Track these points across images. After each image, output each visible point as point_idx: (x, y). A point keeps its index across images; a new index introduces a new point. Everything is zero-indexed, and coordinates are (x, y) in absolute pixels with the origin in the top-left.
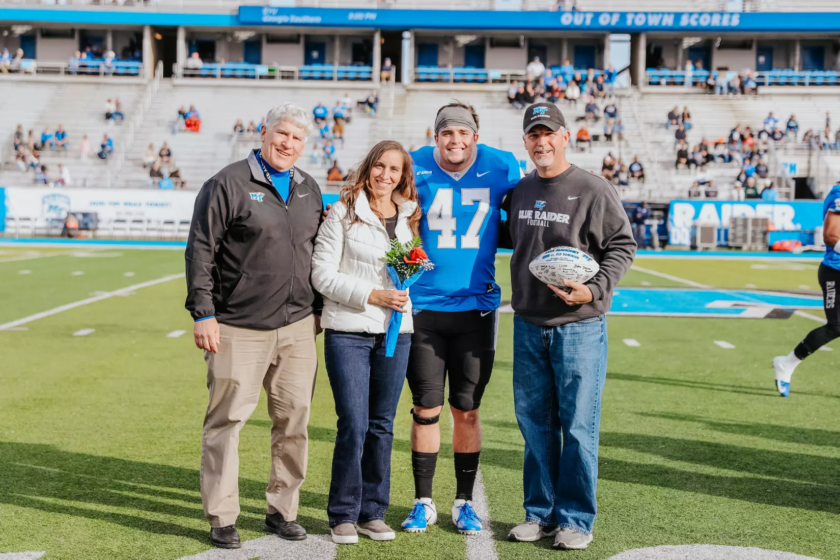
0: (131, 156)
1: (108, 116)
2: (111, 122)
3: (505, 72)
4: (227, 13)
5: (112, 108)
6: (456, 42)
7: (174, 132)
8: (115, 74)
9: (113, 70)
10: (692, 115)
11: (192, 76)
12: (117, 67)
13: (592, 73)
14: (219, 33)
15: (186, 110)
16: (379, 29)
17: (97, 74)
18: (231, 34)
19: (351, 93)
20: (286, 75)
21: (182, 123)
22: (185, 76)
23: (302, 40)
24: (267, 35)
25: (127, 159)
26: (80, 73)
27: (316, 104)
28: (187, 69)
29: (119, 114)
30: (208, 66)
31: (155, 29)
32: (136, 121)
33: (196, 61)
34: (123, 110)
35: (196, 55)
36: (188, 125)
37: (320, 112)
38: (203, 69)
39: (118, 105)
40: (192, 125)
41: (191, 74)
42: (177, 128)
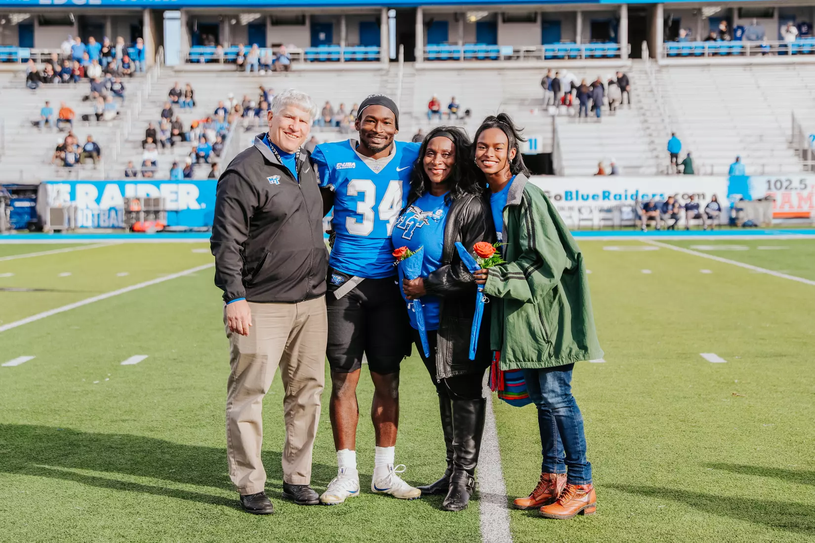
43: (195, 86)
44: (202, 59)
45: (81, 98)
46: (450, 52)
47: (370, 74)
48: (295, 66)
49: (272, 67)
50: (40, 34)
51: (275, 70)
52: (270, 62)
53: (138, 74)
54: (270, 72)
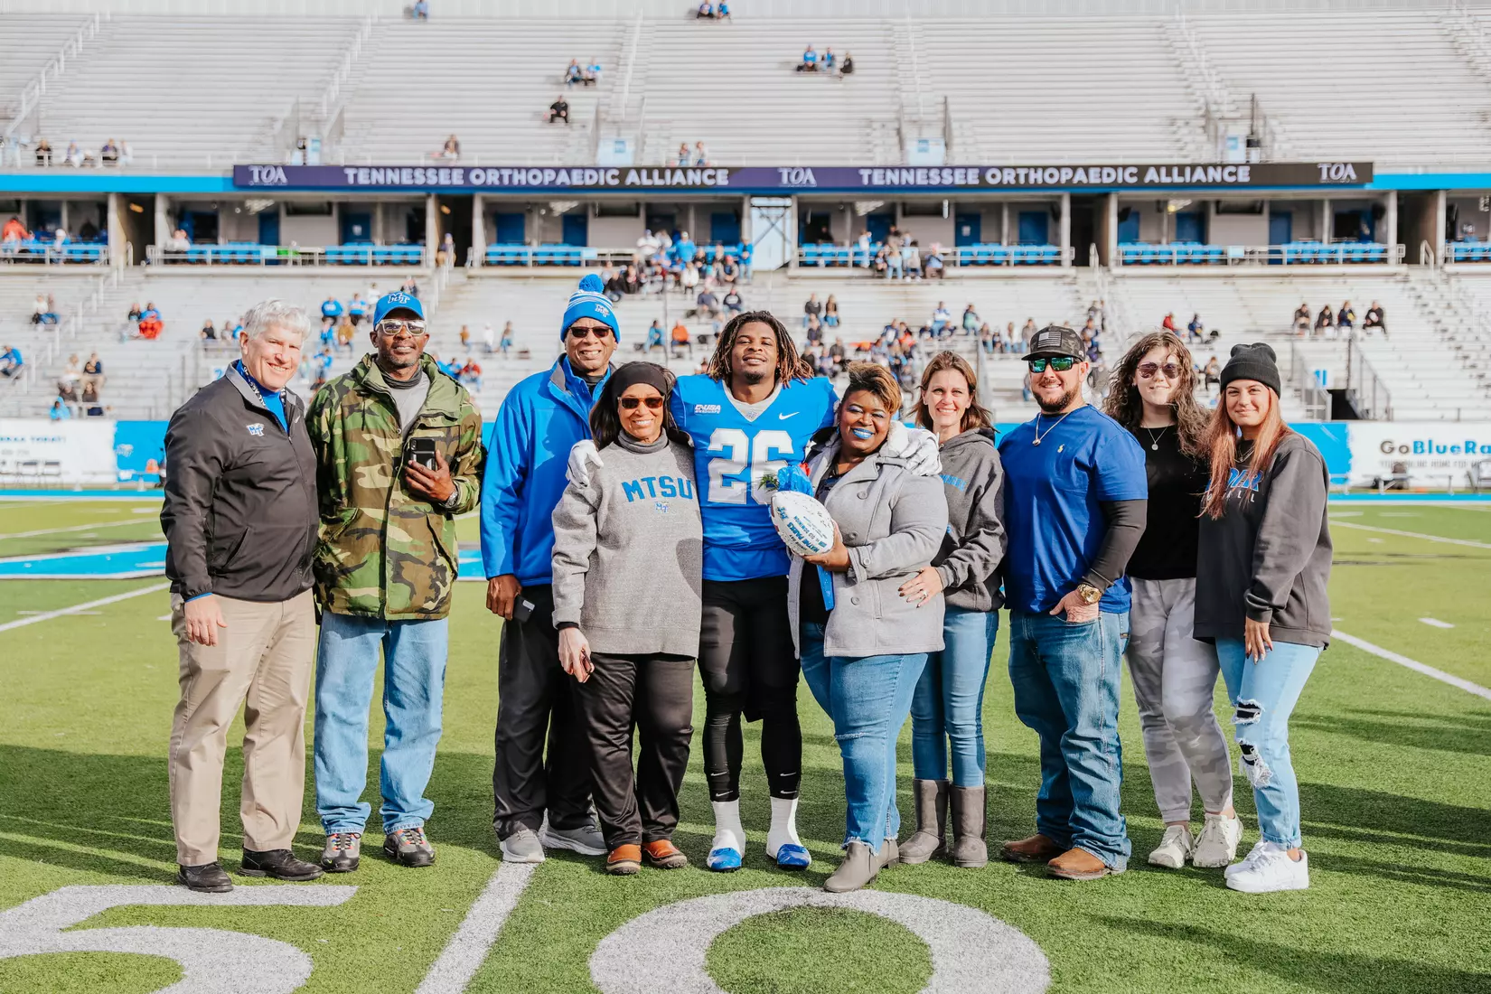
0: (50, 373)
1: (37, 319)
2: (41, 326)
3: (603, 251)
4: (219, 175)
5: (42, 307)
6: (550, 210)
7: (121, 339)
8: (69, 261)
9: (65, 255)
10: (840, 306)
11: (174, 262)
12: (71, 252)
13: (720, 251)
14: (214, 202)
15: (143, 309)
16: (433, 194)
17: (42, 261)
18: (241, 204)
19: (378, 282)
20: (307, 257)
21: (134, 325)
22: (166, 262)
23: (335, 211)
24: (286, 204)
25: (45, 378)
26: (17, 261)
27: (326, 299)
28: (166, 252)
29: (53, 317)
30: (198, 247)
31: (127, 198)
32: (74, 324)
33: (181, 242)
34: (57, 310)
35: (181, 235)
36: (143, 330)
37: (331, 308)
38: (192, 252)
39: (50, 302)
40: (149, 329)
41: (173, 259)
42: (125, 334)
43: (837, 299)
44: (822, 261)
45: (683, 313)
46: (1154, 254)
47: (1050, 282)
48: (950, 271)
49: (921, 273)
50: (597, 228)
51: (924, 277)
52: (917, 265)
53: (743, 281)
54: (919, 279)
